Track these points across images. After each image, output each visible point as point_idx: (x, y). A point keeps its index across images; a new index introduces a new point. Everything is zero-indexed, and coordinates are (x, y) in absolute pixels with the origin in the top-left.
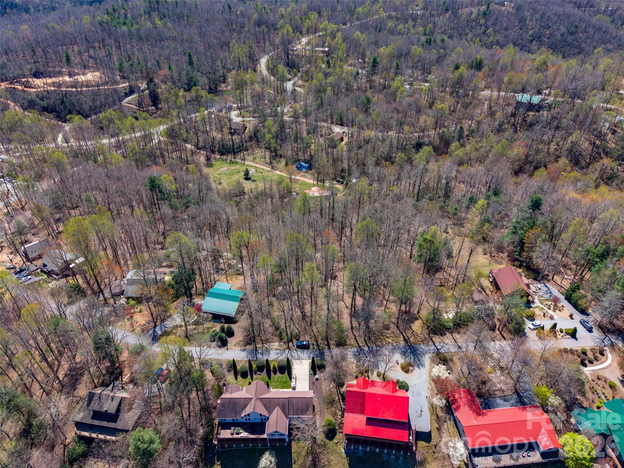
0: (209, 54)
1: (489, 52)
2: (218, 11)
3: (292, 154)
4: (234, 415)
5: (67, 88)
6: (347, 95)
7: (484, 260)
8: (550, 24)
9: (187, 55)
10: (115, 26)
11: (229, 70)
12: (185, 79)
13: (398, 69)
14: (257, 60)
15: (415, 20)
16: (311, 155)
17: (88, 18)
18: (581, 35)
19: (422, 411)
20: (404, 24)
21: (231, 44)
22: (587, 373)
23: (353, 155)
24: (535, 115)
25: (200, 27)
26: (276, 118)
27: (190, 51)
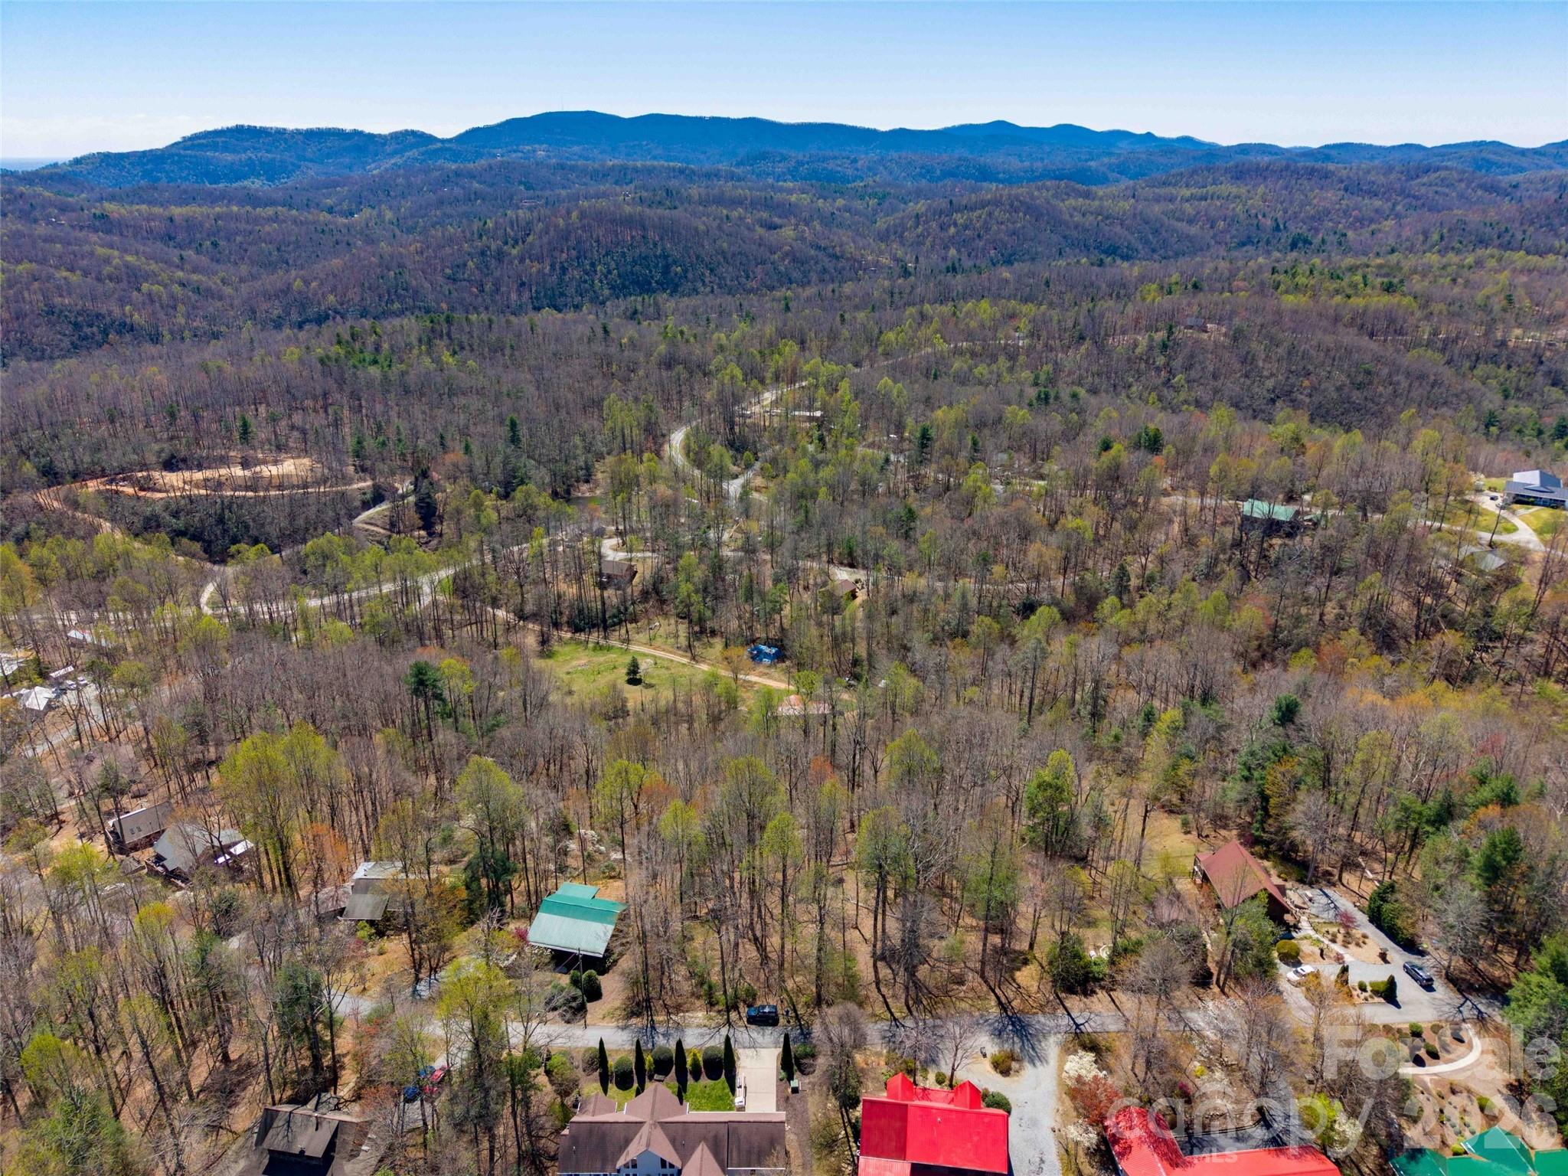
0: (556, 422)
1: (1176, 420)
2: (581, 338)
3: (740, 626)
4: (598, 1165)
5: (235, 490)
6: (864, 505)
7: (1185, 845)
8: (1310, 367)
9: (508, 422)
10: (355, 367)
11: (600, 457)
12: (499, 471)
13: (976, 451)
14: (663, 436)
15: (1012, 357)
16: (782, 629)
17: (296, 351)
18: (1381, 388)
19: (1042, 1161)
20: (989, 365)
21: (606, 403)
22: (1427, 1079)
23: (878, 627)
24: (1286, 545)
25: (541, 369)
26: (705, 552)
27: (515, 416)
